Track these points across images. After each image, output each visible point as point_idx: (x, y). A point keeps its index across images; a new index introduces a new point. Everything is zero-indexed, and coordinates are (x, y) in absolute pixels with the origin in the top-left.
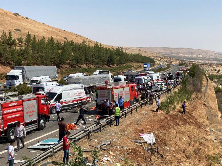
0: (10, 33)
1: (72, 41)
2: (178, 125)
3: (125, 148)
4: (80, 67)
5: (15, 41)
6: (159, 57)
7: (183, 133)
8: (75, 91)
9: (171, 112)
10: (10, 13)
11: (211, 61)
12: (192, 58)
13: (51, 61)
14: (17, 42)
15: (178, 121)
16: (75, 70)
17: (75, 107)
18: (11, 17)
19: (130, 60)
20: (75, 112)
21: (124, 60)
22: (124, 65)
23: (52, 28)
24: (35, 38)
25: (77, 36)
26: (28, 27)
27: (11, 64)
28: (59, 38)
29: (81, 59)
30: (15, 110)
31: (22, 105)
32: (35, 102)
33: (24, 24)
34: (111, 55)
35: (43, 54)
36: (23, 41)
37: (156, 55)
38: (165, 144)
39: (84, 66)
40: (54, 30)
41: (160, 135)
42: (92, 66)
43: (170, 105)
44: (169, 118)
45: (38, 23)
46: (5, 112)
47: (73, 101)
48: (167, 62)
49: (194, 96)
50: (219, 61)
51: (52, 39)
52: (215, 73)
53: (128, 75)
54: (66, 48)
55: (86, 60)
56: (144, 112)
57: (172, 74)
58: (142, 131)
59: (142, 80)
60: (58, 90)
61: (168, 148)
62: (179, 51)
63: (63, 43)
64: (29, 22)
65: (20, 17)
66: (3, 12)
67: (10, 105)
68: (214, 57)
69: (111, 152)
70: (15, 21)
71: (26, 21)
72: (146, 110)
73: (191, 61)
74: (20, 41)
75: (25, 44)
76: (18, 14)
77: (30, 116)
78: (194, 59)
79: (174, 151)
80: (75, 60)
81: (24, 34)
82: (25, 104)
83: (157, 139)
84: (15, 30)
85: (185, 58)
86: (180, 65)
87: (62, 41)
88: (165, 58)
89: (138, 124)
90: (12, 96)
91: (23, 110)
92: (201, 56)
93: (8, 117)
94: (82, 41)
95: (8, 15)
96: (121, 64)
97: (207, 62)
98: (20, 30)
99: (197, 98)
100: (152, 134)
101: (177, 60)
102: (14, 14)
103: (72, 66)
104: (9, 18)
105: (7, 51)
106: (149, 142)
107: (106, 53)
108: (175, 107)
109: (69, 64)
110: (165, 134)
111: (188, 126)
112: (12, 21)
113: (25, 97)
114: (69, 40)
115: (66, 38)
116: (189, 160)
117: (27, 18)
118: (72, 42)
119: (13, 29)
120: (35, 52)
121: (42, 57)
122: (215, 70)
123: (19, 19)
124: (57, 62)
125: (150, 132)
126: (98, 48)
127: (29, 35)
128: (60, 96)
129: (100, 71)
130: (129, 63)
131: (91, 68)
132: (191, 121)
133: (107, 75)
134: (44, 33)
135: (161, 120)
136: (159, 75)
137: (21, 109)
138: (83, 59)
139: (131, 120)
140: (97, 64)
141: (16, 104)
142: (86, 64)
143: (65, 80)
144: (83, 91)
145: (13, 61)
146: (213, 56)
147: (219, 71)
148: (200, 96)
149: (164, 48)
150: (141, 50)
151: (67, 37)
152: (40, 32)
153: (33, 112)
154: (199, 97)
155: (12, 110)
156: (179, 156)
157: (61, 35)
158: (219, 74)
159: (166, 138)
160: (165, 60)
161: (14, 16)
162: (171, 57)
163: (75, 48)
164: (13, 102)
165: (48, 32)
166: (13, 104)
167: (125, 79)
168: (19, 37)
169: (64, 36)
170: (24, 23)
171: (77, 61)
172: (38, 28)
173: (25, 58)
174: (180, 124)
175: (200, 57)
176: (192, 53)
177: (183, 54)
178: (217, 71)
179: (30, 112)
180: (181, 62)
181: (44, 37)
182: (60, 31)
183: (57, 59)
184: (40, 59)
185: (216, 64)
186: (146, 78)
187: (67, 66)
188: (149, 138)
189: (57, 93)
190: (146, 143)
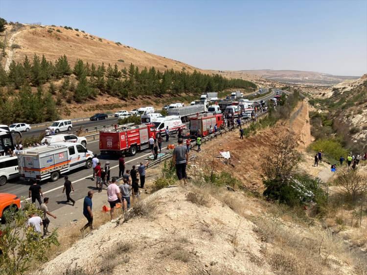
0: (116, 66)
1: (172, 69)
2: (254, 146)
3: (207, 160)
4: (180, 96)
5: (120, 73)
6: (262, 81)
7: (256, 152)
8: (174, 121)
9: (251, 136)
10: (113, 42)
11: (318, 83)
12: (297, 81)
13: (153, 91)
14: (122, 73)
15: (254, 144)
16: (175, 99)
17: (175, 133)
18: (114, 47)
19: (229, 86)
20: (174, 137)
21: (222, 87)
22: (223, 91)
23: (152, 55)
24: (137, 69)
25: (177, 63)
26: (130, 56)
27: (118, 95)
28: (160, 67)
29: (180, 88)
30: (135, 135)
31: (139, 132)
32: (146, 130)
33: (126, 54)
34: (209, 83)
35: (146, 85)
36: (127, 72)
37: (259, 79)
38: (238, 159)
39: (183, 94)
40: (155, 58)
41: (236, 153)
42: (191, 95)
43: (250, 131)
44: (247, 141)
45: (139, 51)
46: (129, 137)
47: (172, 129)
48: (270, 86)
49: (279, 122)
50: (327, 83)
51: (153, 68)
52: (320, 97)
53: (221, 104)
54: (166, 77)
55: (185, 88)
56: (227, 137)
57: (264, 102)
58: (222, 150)
59: (232, 109)
60: (161, 120)
61: (240, 162)
62: (284, 73)
63: (164, 72)
64: (130, 51)
65: (122, 47)
66: (106, 42)
67: (131, 132)
68: (321, 80)
69: (197, 162)
70: (118, 51)
71: (128, 50)
72: (229, 136)
73: (296, 83)
74: (124, 71)
75: (129, 75)
76: (119, 43)
77: (144, 139)
78: (300, 81)
79: (244, 164)
80: (175, 89)
81: (127, 65)
82: (140, 131)
83: (232, 155)
84: (119, 61)
85: (290, 81)
86: (283, 89)
87: (162, 70)
88: (268, 81)
89: (220, 145)
90: (132, 125)
91: (139, 136)
92: (307, 78)
93: (131, 140)
94: (182, 68)
95: (111, 45)
96: (220, 91)
97: (313, 85)
98: (123, 61)
99: (282, 124)
100: (228, 152)
101: (281, 83)
102: (117, 43)
103: (172, 95)
104: (111, 48)
105: (114, 84)
106: (226, 157)
107: (205, 80)
108: (255, 133)
109: (169, 93)
110: (240, 152)
111: (262, 147)
112: (114, 51)
113: (140, 126)
114: (169, 68)
115: (166, 66)
116: (255, 171)
117: (128, 47)
118: (172, 72)
119: (117, 60)
120: (139, 83)
121: (145, 88)
122: (320, 94)
123: (120, 49)
124: (158, 92)
125: (227, 151)
126: (197, 76)
127: (132, 66)
128: (163, 125)
129: (196, 102)
130: (228, 89)
131: (190, 96)
132: (268, 143)
133: (202, 105)
134: (145, 62)
135: (240, 142)
136: (252, 103)
137: (138, 134)
138: (183, 88)
139: (215, 143)
140: (196, 91)
141: (135, 131)
142: (185, 93)
143: (166, 109)
144: (180, 121)
145: (120, 92)
146: (320, 78)
147: (324, 94)
148: (285, 122)
149: (268, 71)
150: (244, 73)
151: (168, 65)
152: (141, 61)
153: (145, 136)
154: (283, 124)
155: (133, 136)
156: (247, 167)
157: (161, 63)
158: (324, 98)
159: (240, 155)
160: (268, 84)
161: (116, 45)
162: (275, 81)
163: (175, 77)
164: (133, 130)
165: (149, 60)
166: (134, 132)
167: (218, 108)
168: (123, 68)
169: (165, 64)
170: (126, 52)
171: (177, 90)
172: (139, 57)
173: (130, 90)
174: (256, 145)
175: (306, 80)
176: (298, 76)
177: (288, 76)
178: (322, 95)
179: (144, 137)
180: (285, 85)
181: (145, 67)
182: (160, 58)
183: (158, 89)
184: (143, 89)
185: (323, 87)
186: (236, 107)
187: (168, 95)
188: (226, 155)
189: (160, 123)
190: (223, 158)
